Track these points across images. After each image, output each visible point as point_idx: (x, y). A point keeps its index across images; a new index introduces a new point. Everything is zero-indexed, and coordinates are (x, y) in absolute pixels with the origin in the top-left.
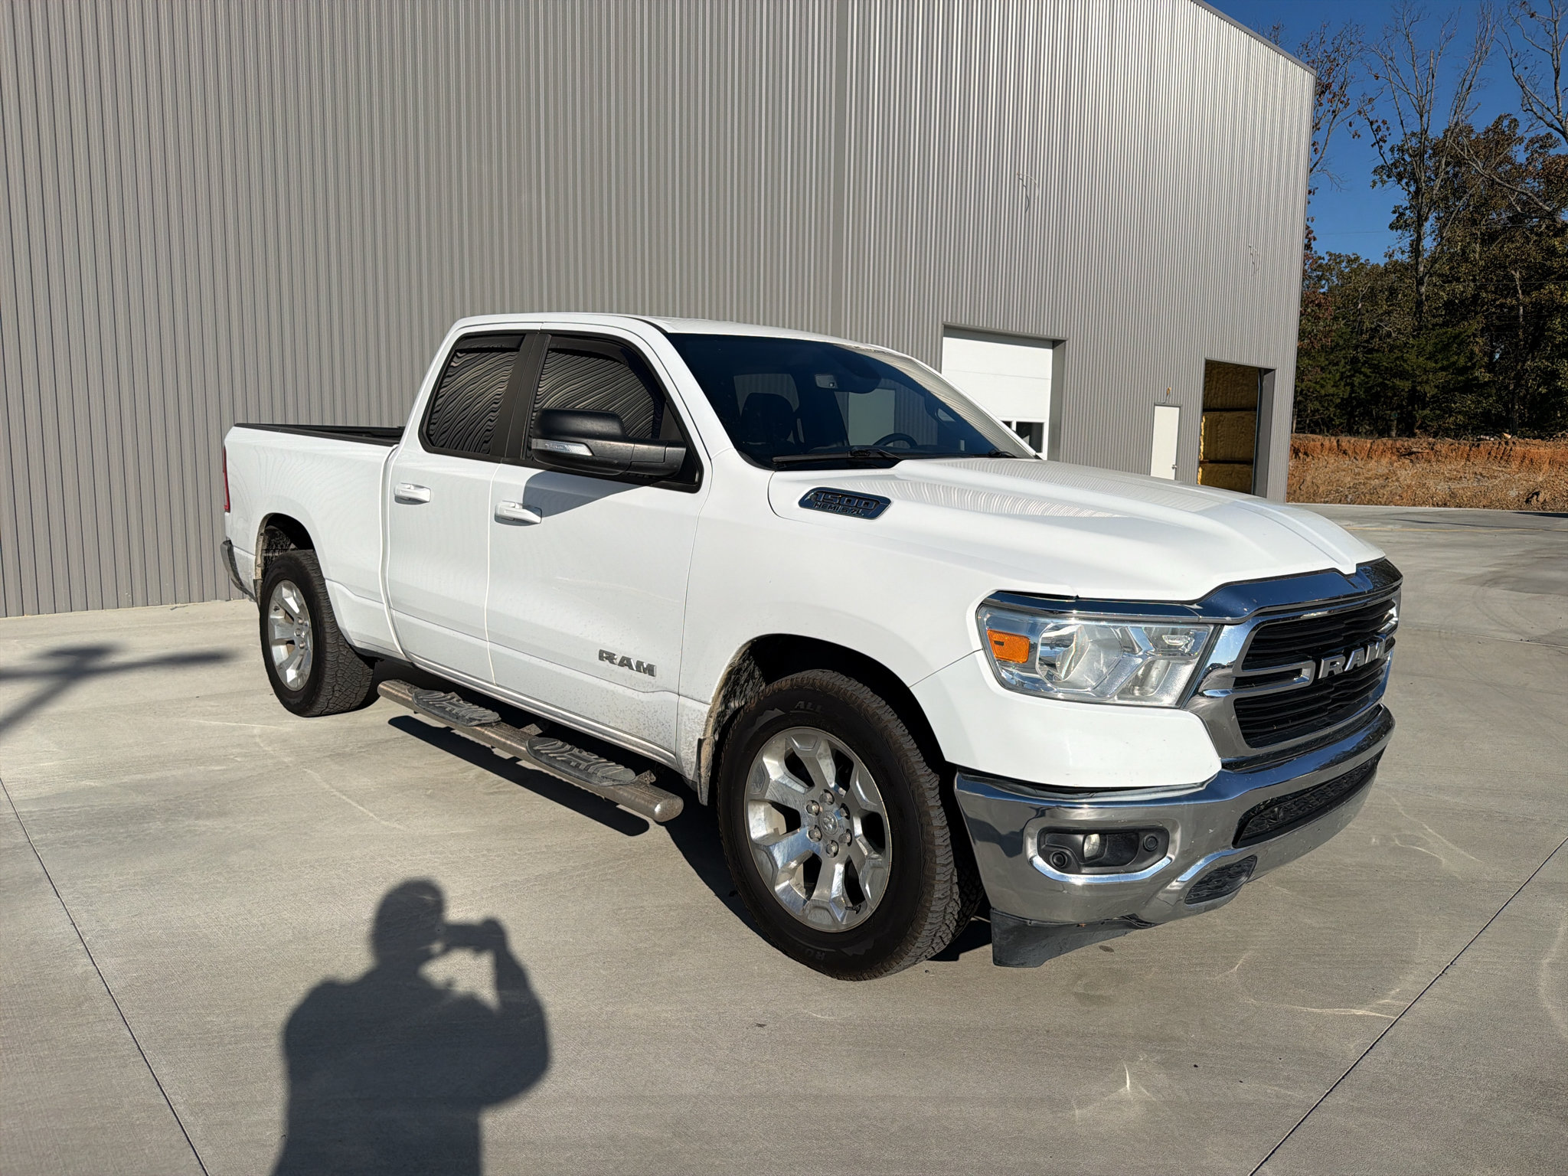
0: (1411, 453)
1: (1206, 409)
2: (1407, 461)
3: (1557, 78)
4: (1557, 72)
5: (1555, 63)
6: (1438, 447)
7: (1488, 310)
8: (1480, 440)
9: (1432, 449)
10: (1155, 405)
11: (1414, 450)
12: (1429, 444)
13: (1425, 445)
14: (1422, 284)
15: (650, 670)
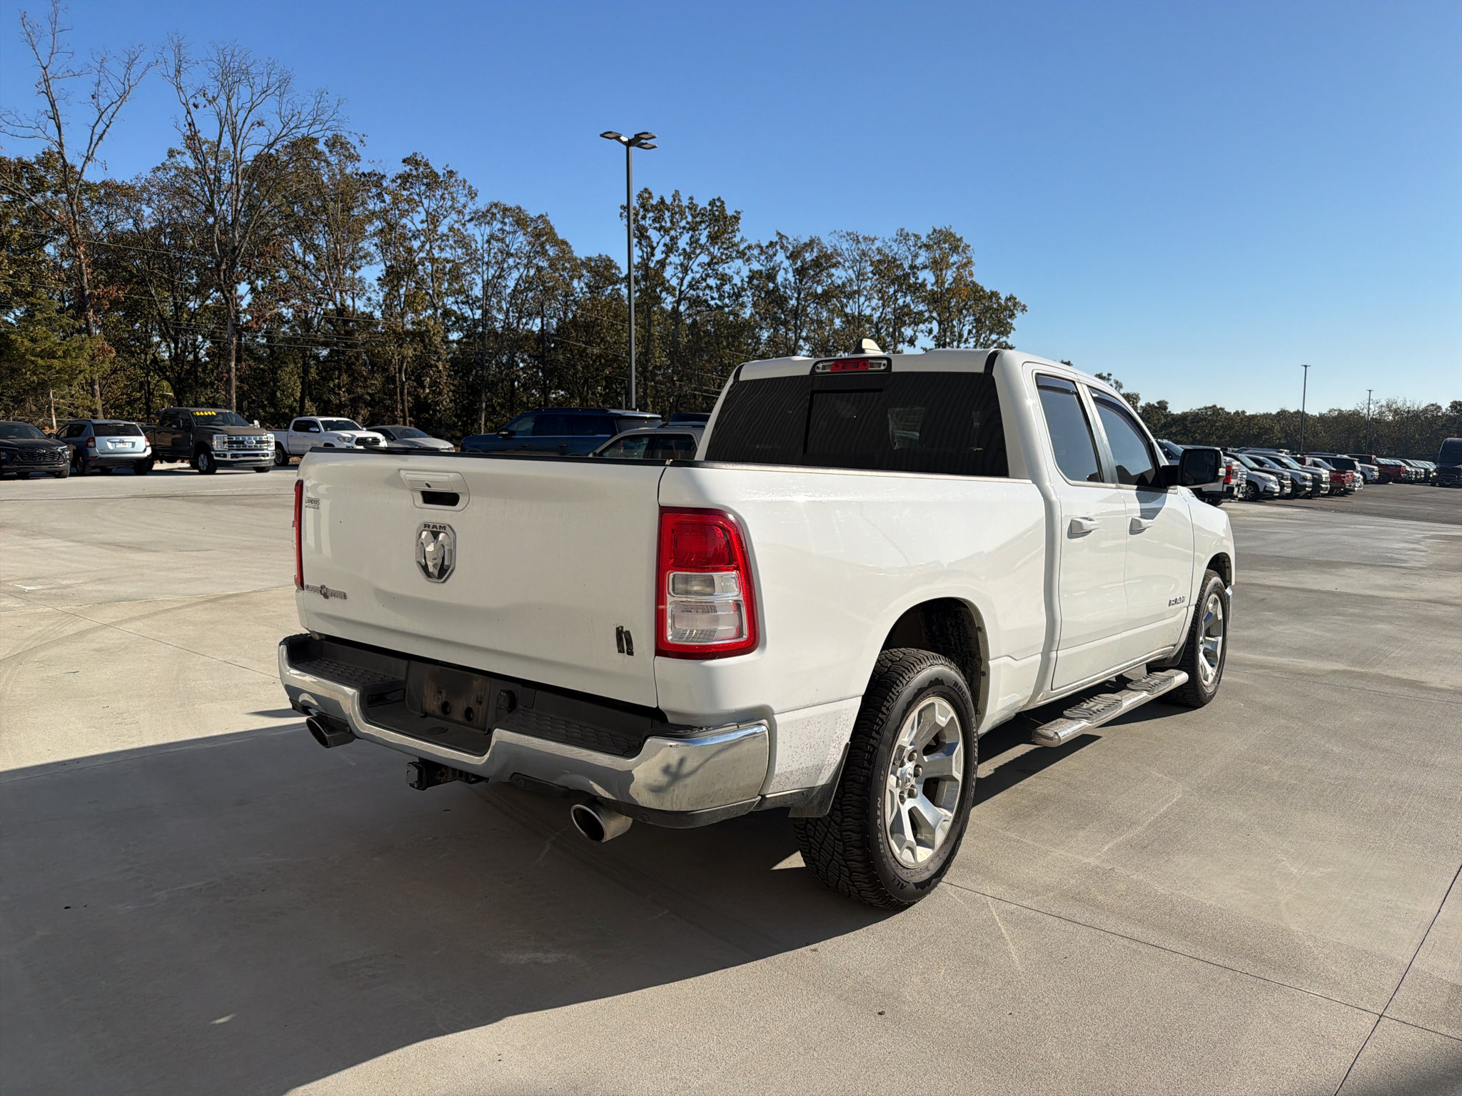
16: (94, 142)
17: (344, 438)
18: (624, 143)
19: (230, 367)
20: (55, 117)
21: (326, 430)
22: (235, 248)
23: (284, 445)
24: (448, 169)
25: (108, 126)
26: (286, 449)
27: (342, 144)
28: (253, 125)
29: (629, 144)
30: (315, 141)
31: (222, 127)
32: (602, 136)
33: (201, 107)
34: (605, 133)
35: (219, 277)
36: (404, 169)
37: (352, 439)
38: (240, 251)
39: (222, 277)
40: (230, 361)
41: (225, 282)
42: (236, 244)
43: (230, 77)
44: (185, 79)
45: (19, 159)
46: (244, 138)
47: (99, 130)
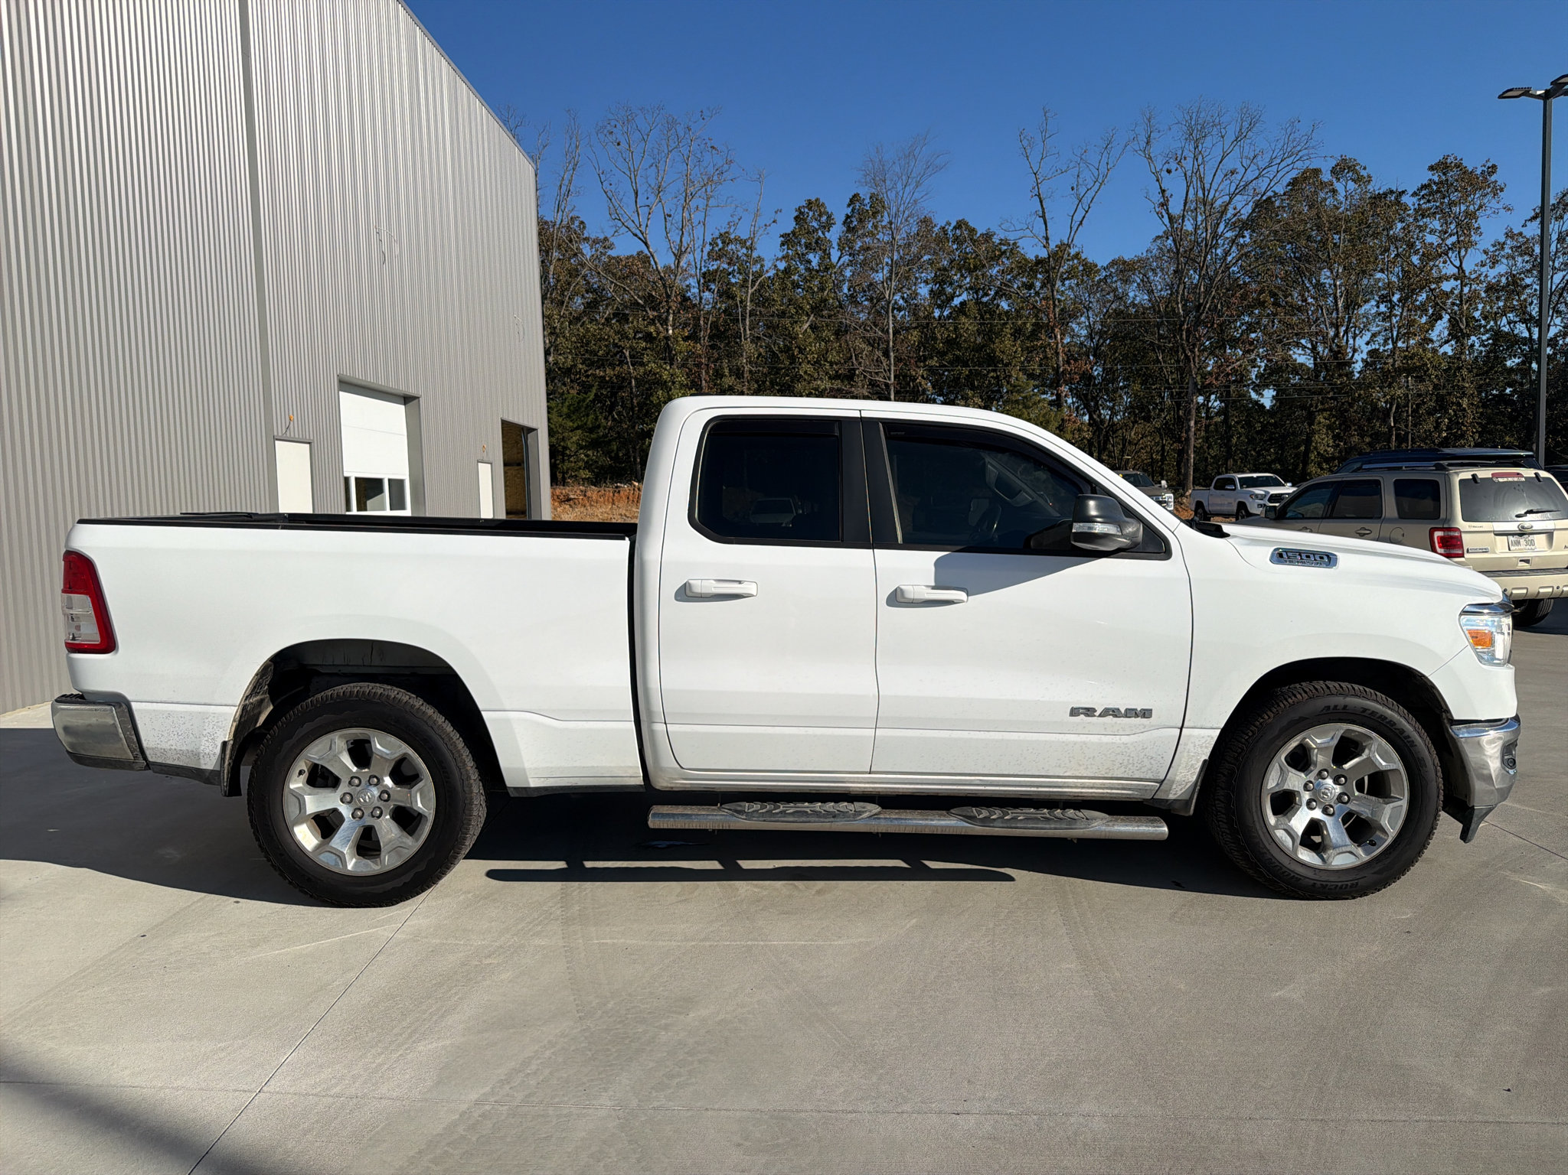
0: (569, 500)
1: (505, 465)
2: (567, 507)
3: (636, 198)
4: (636, 194)
5: (634, 185)
6: (589, 494)
7: (580, 378)
8: (617, 487)
9: (585, 496)
10: (478, 462)
11: (572, 497)
12: (582, 491)
13: (578, 492)
14: (550, 354)
15: (1146, 713)
16: (1074, 229)
17: (1257, 496)
18: (1539, 96)
19: (1189, 426)
20: (1043, 217)
21: (1241, 486)
22: (1201, 305)
23: (1205, 504)
24: (1490, 164)
25: (1087, 212)
26: (1207, 509)
27: (1349, 168)
28: (1226, 175)
29: (1547, 96)
30: (1317, 172)
31: (1188, 187)
32: (1501, 97)
33: (1173, 171)
34: (1504, 93)
35: (1181, 339)
36: (1431, 177)
37: (1265, 496)
38: (1205, 307)
39: (1184, 336)
40: (1190, 420)
41: (1188, 340)
42: (1201, 301)
43: (1196, 135)
44: (1154, 150)
45: (1037, 257)
46: (1216, 191)
47: (1078, 217)
